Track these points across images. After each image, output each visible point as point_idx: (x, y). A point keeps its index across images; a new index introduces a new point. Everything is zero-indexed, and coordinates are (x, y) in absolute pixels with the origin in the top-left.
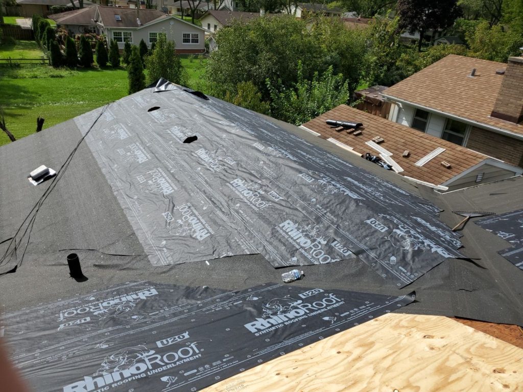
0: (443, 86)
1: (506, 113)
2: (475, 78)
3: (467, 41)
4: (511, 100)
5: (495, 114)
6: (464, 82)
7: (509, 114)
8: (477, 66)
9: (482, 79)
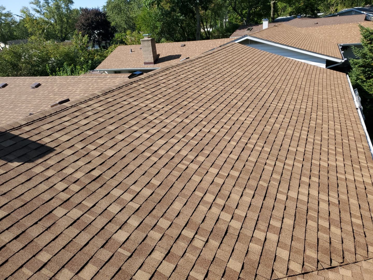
0: (122, 59)
1: (149, 62)
2: (133, 52)
3: (124, 41)
4: (148, 56)
5: (145, 63)
6: (129, 55)
7: (150, 62)
8: (131, 48)
9: (136, 52)
